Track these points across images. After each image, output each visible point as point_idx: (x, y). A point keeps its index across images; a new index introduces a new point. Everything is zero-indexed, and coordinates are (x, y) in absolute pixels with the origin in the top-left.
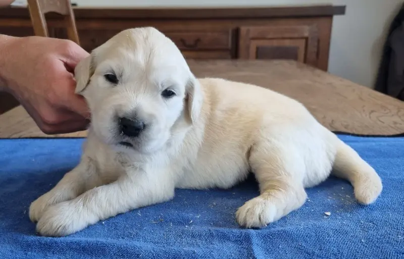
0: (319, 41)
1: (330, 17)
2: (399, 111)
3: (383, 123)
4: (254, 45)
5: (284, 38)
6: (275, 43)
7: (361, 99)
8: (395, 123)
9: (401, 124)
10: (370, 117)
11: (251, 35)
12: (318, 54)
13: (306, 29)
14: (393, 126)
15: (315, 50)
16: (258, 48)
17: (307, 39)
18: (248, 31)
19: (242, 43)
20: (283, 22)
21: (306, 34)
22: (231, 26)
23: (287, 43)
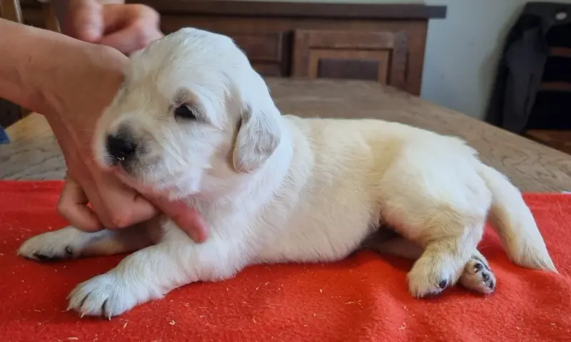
0: (408, 55)
1: (424, 20)
2: (540, 158)
3: (523, 173)
4: (314, 57)
5: (358, 49)
6: (345, 56)
7: (484, 139)
8: (539, 174)
9: (547, 175)
10: (503, 165)
11: (311, 43)
12: (406, 73)
13: (390, 37)
14: (537, 177)
15: (403, 67)
16: (320, 63)
17: (391, 51)
18: (307, 36)
19: (298, 54)
20: (356, 25)
21: (390, 45)
22: (282, 27)
23: (363, 56)
